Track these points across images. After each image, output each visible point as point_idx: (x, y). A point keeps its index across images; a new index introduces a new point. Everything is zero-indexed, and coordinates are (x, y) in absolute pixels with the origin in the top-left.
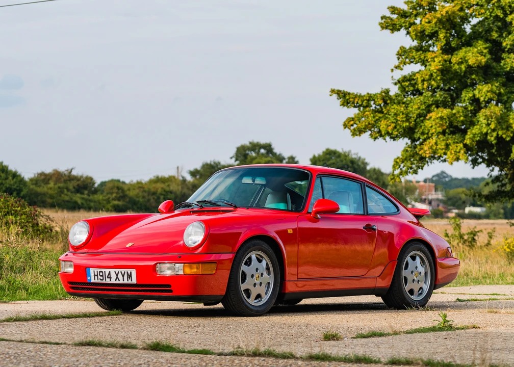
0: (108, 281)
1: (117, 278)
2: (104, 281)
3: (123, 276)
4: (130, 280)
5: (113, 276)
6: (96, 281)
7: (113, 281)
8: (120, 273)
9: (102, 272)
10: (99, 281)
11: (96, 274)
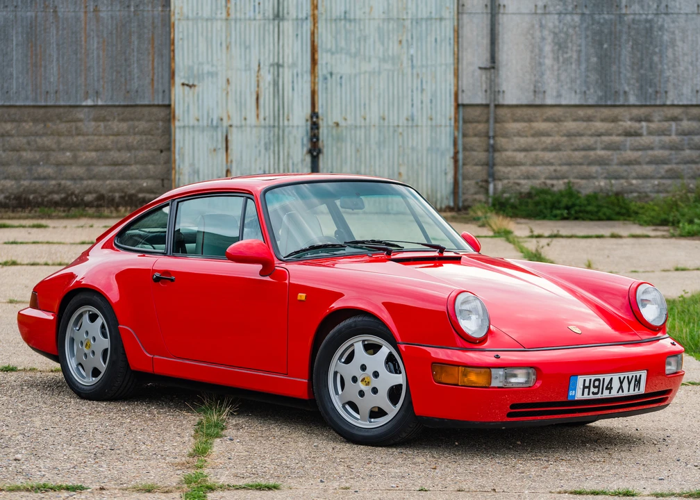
0: (606, 394)
1: (621, 387)
2: (599, 396)
3: (629, 383)
4: (637, 389)
5: (616, 385)
6: (586, 397)
7: (614, 393)
8: (626, 379)
9: (599, 380)
10: (592, 397)
11: (587, 384)
